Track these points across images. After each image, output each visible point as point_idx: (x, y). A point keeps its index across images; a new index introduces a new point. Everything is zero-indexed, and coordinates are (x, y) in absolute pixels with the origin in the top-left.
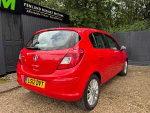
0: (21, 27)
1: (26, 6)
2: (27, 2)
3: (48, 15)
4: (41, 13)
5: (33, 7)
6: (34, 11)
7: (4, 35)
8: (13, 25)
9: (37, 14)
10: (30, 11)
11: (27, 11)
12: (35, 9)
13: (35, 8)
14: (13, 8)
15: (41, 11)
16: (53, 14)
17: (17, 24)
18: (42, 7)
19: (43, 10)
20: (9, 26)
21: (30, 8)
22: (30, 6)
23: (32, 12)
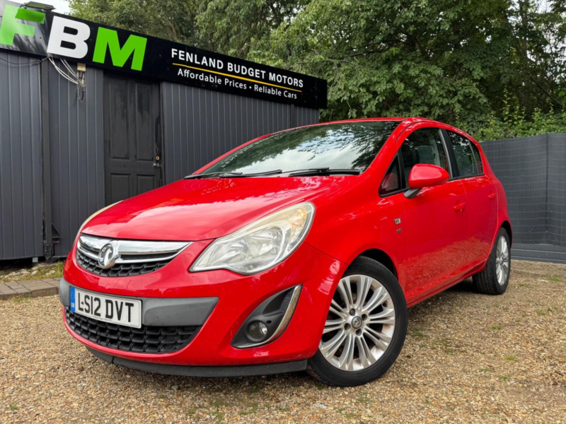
0: (159, 121)
1: (177, 57)
2: (179, 47)
3: (248, 84)
4: (223, 78)
5: (200, 59)
6: (200, 73)
7: (107, 143)
8: (137, 113)
9: (211, 80)
10: (187, 72)
11: (180, 72)
12: (204, 66)
13: (204, 61)
14: (137, 65)
15: (225, 70)
16: (267, 79)
17: (148, 111)
18: (226, 59)
19: (230, 66)
20: (125, 116)
21: (189, 63)
22: (190, 57)
23: (193, 76)
